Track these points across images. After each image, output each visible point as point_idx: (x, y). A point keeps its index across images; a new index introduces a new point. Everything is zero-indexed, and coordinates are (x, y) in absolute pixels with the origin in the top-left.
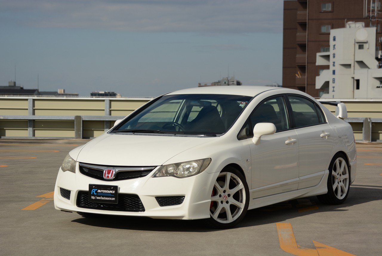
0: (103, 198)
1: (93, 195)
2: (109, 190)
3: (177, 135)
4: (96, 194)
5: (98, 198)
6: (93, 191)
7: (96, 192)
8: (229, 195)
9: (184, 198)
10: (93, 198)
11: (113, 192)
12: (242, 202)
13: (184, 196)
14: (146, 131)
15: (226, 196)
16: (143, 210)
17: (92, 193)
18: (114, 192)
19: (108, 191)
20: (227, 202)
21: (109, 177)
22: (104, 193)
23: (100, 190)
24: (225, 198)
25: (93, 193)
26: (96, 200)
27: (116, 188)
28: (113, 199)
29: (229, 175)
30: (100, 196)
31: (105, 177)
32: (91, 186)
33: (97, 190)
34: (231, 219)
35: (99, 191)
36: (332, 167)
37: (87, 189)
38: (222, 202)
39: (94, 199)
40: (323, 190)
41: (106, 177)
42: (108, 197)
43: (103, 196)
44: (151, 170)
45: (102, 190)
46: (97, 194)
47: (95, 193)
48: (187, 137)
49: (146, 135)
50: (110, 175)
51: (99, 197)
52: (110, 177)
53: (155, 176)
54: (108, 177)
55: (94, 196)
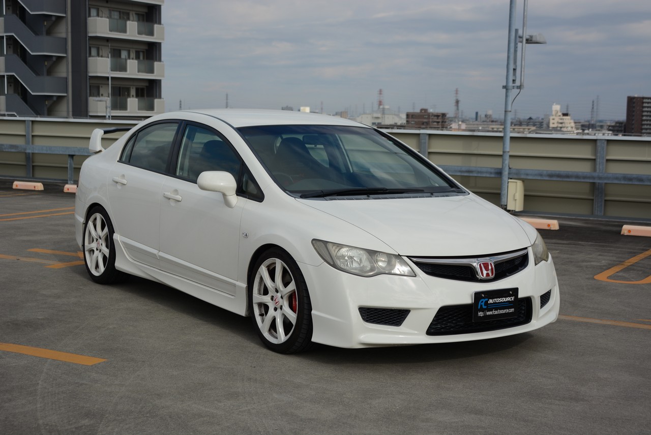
0: (496, 312)
1: (482, 310)
5: (488, 313)
6: (482, 303)
7: (486, 303)
10: (481, 314)
18: (513, 298)
19: (504, 299)
23: (492, 298)
25: (481, 306)
26: (486, 316)
28: (512, 310)
30: (491, 310)
33: (487, 299)
35: (491, 301)
45: (495, 299)
47: (485, 305)
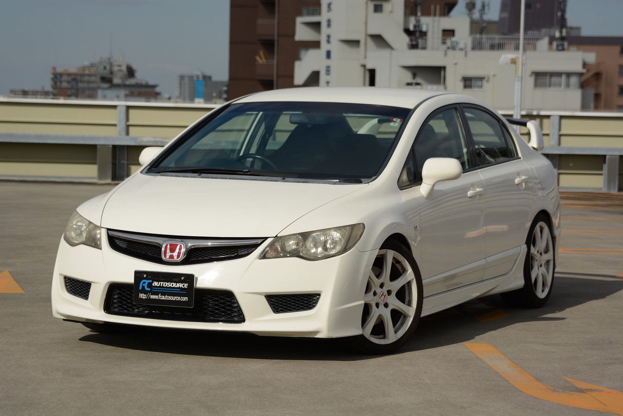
2: (176, 282)
3: (287, 179)
4: (149, 289)
8: (389, 292)
9: (319, 298)
11: (184, 286)
12: (409, 304)
13: (319, 295)
14: (222, 170)
15: (384, 294)
16: (242, 320)
17: (140, 288)
20: (386, 305)
21: (173, 258)
22: (166, 287)
24: (383, 296)
27: (190, 278)
29: (391, 254)
31: (165, 256)
32: (139, 275)
34: (392, 336)
36: (531, 240)
37: (130, 279)
38: (377, 305)
39: (144, 298)
40: (518, 282)
41: (168, 257)
42: (174, 296)
43: (163, 294)
44: (256, 246)
46: (151, 289)
48: (307, 182)
49: (227, 179)
50: (175, 254)
51: (155, 295)
52: (175, 258)
53: (264, 256)
54: (171, 257)
55: (145, 292)
